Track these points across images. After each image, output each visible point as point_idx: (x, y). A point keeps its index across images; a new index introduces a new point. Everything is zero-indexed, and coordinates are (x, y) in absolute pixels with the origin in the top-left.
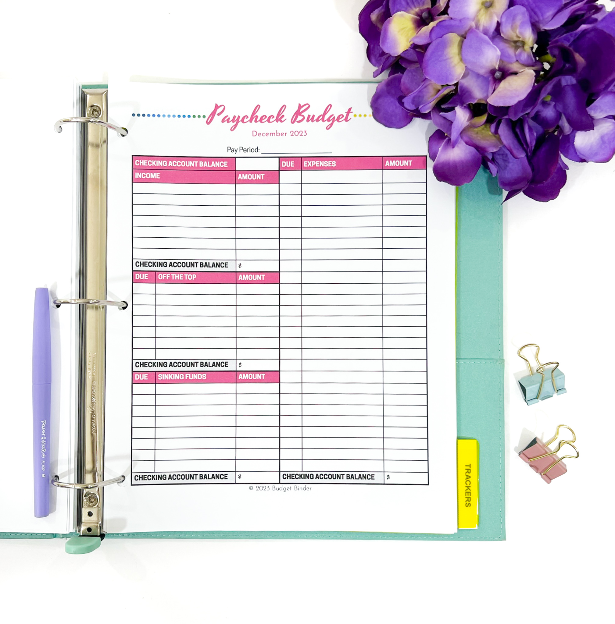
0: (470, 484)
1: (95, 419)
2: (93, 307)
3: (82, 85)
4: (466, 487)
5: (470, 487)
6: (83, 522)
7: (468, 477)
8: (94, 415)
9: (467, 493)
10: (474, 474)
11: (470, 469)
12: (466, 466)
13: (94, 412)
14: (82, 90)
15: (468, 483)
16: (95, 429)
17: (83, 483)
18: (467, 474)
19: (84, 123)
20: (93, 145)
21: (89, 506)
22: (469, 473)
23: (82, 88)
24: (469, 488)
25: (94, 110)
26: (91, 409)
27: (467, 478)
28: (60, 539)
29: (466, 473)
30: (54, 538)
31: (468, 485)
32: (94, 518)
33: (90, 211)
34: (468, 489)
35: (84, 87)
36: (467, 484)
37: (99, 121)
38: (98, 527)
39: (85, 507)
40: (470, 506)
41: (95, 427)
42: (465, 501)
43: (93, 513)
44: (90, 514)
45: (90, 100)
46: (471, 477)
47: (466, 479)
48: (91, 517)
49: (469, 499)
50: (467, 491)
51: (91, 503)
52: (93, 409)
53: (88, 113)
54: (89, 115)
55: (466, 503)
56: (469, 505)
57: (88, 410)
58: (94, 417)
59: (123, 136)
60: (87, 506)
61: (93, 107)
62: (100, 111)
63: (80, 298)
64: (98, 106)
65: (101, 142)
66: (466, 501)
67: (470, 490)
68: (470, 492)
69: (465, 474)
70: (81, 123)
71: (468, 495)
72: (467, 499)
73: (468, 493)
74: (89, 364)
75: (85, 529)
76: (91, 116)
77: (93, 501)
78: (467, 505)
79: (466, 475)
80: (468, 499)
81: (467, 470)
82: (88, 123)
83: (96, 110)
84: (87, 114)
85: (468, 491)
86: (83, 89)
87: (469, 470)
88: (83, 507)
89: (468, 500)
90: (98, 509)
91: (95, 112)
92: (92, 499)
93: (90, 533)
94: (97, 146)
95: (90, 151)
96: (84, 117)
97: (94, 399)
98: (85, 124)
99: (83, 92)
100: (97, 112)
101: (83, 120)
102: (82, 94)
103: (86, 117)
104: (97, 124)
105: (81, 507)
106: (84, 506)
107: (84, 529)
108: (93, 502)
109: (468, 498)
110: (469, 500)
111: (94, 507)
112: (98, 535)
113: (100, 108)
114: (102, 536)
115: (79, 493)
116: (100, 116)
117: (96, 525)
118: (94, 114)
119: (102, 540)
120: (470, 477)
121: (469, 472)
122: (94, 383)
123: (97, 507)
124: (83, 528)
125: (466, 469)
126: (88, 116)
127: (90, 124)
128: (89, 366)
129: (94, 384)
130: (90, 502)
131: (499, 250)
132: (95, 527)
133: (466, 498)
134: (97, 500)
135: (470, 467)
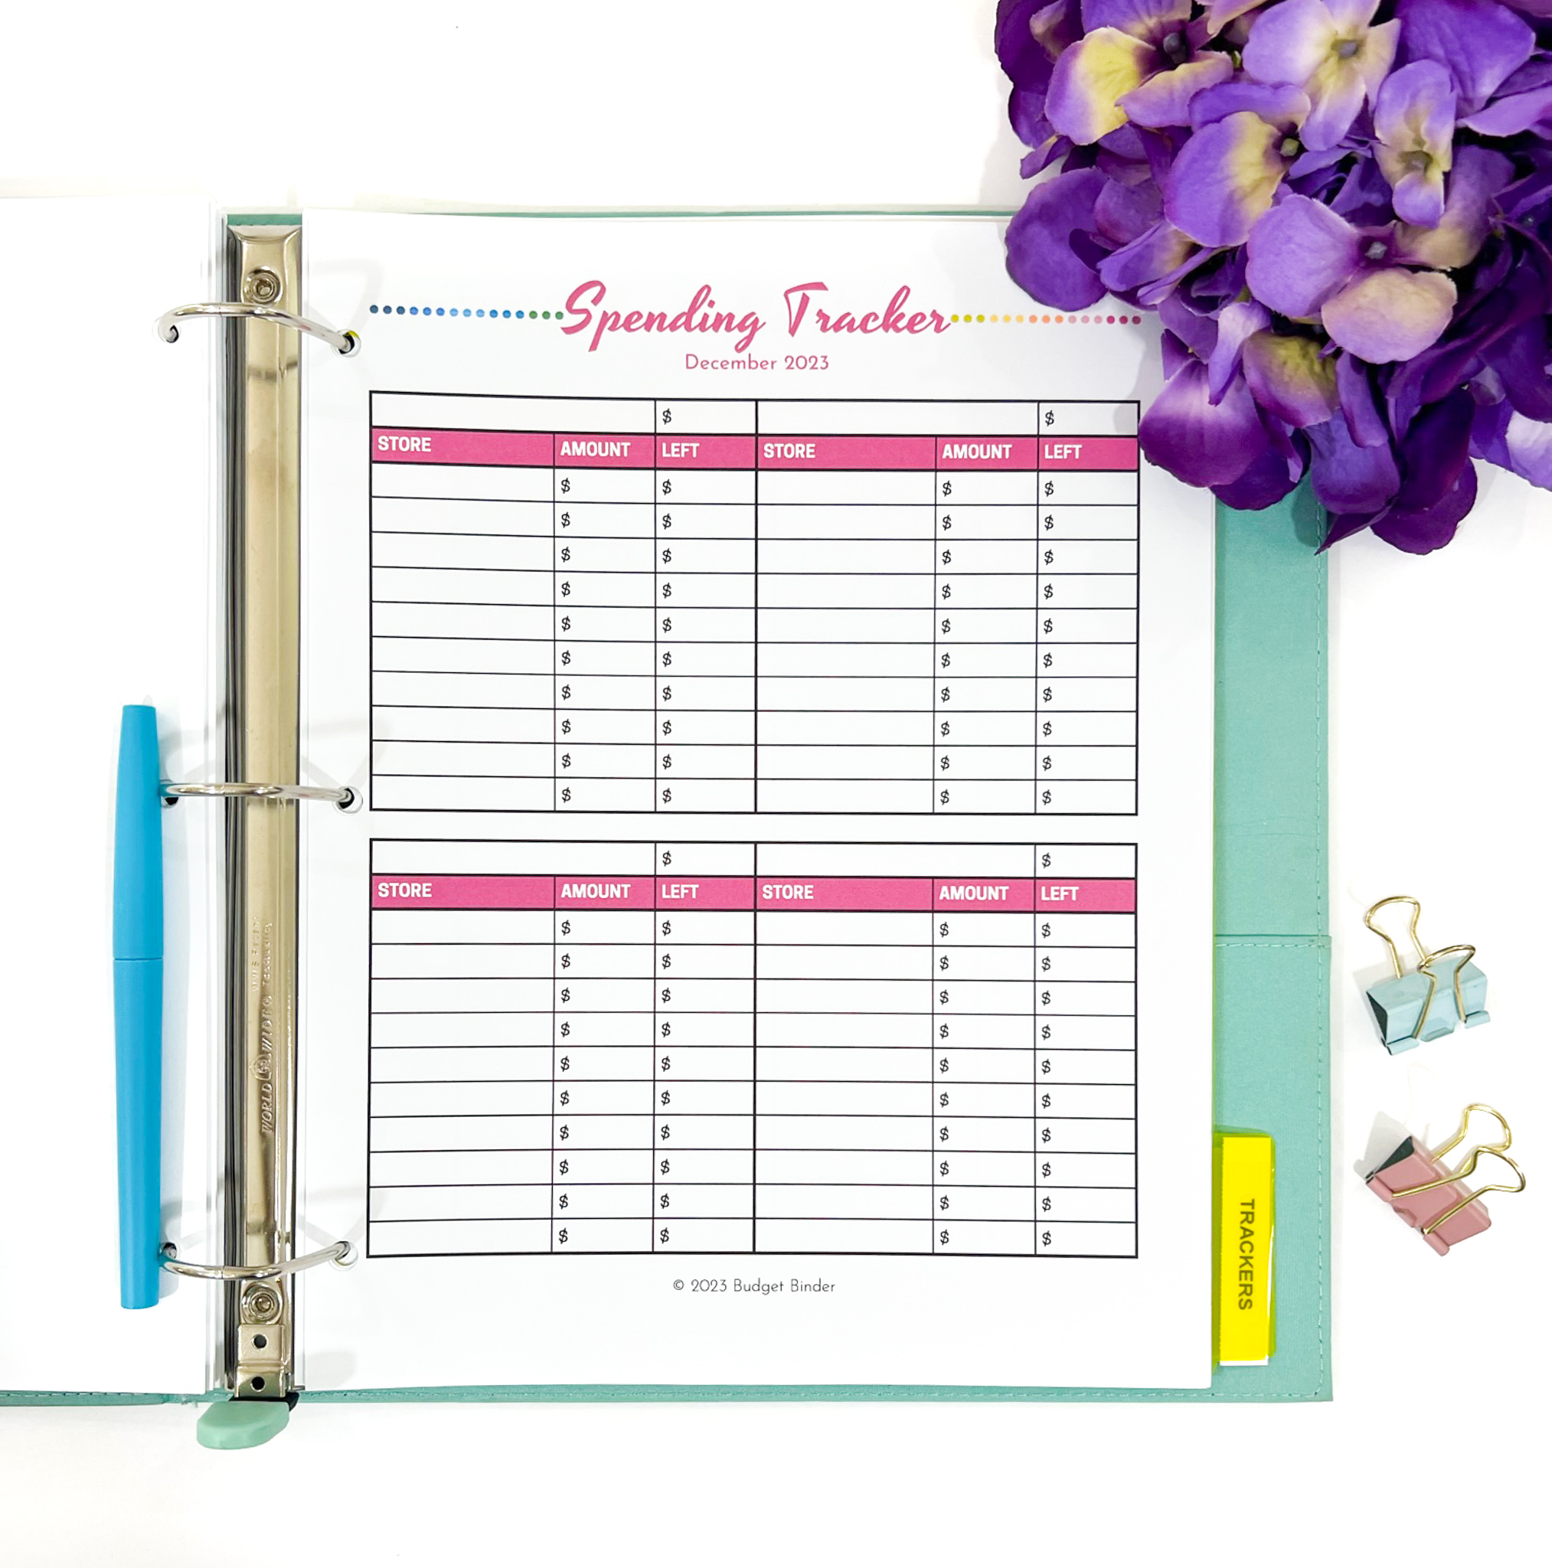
0: (1251, 1251)
1: (271, 1096)
2: (261, 802)
3: (228, 216)
4: (1241, 1257)
5: (1251, 1258)
6: (241, 1362)
7: (1247, 1233)
8: (269, 1086)
9: (1243, 1274)
10: (1262, 1226)
11: (1252, 1213)
12: (1243, 1204)
13: (268, 1078)
14: (228, 229)
15: (1247, 1247)
16: (269, 1120)
17: (241, 1265)
18: (1246, 1225)
19: (236, 318)
20: (258, 374)
21: (258, 1322)
22: (1250, 1222)
23: (228, 224)
24: (1250, 1261)
25: (262, 283)
26: (260, 1068)
27: (1245, 1236)
28: (180, 1404)
29: (1242, 1222)
30: (163, 1402)
31: (1247, 1254)
32: (269, 1352)
33: (253, 548)
34: (1247, 1262)
35: (234, 220)
36: (1243, 1251)
37: (276, 311)
38: (281, 1375)
39: (246, 1323)
40: (1250, 1307)
41: (270, 1115)
42: (1237, 1295)
43: (267, 1340)
44: (260, 1342)
45: (249, 256)
46: (1255, 1233)
47: (1242, 1238)
48: (262, 1349)
49: (1247, 1289)
50: (1244, 1268)
51: (263, 1314)
52: (266, 1068)
53: (246, 289)
54: (248, 297)
55: (1241, 1300)
56: (1249, 1304)
57: (253, 1070)
58: (269, 1089)
59: (342, 352)
60: (252, 1321)
61: (260, 276)
62: (278, 284)
63: (227, 781)
64: (273, 271)
65: (280, 368)
66: (1240, 1295)
67: (1251, 1265)
68: (1251, 1272)
69: (1239, 1225)
70: (228, 318)
71: (1246, 1279)
72: (1243, 1289)
73: (1246, 1273)
74: (253, 952)
75: (248, 1381)
76: (254, 297)
77: (267, 1307)
78: (1243, 1304)
79: (1242, 1228)
80: (1245, 1290)
81: (1244, 1216)
82: (247, 318)
83: (266, 282)
84: (244, 292)
85: (1247, 1268)
86: (233, 228)
87: (1250, 1216)
88: (240, 1323)
89: (1245, 1292)
90: (281, 1328)
91: (265, 286)
92: (265, 1301)
93: (260, 1391)
94: (271, 377)
95: (253, 390)
96: (235, 301)
97: (266, 1041)
98: (238, 319)
99: (231, 236)
100: (269, 289)
101: (232, 309)
102: (228, 238)
103: (241, 301)
104: (270, 319)
105: (236, 1322)
106: (243, 1321)
107: (245, 1380)
108: (267, 1310)
109: (1245, 1286)
110: (1248, 1291)
111: (268, 1323)
112: (282, 1395)
113: (277, 279)
114: (291, 1398)
115: (231, 1287)
116: (278, 299)
117: (276, 1369)
118: (262, 292)
119: (290, 1409)
120: (1252, 1233)
121: (1250, 1219)
122: (267, 1001)
123: (277, 1323)
124: (241, 1378)
125: (1242, 1213)
126: (245, 299)
127: (250, 321)
128: (253, 956)
129: (267, 1004)
130: (259, 1310)
131: (1319, 652)
132: (273, 1374)
133: (1241, 1285)
134: (276, 1305)
135: (1253, 1208)
